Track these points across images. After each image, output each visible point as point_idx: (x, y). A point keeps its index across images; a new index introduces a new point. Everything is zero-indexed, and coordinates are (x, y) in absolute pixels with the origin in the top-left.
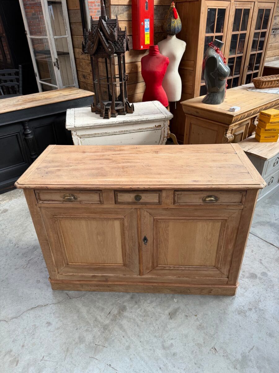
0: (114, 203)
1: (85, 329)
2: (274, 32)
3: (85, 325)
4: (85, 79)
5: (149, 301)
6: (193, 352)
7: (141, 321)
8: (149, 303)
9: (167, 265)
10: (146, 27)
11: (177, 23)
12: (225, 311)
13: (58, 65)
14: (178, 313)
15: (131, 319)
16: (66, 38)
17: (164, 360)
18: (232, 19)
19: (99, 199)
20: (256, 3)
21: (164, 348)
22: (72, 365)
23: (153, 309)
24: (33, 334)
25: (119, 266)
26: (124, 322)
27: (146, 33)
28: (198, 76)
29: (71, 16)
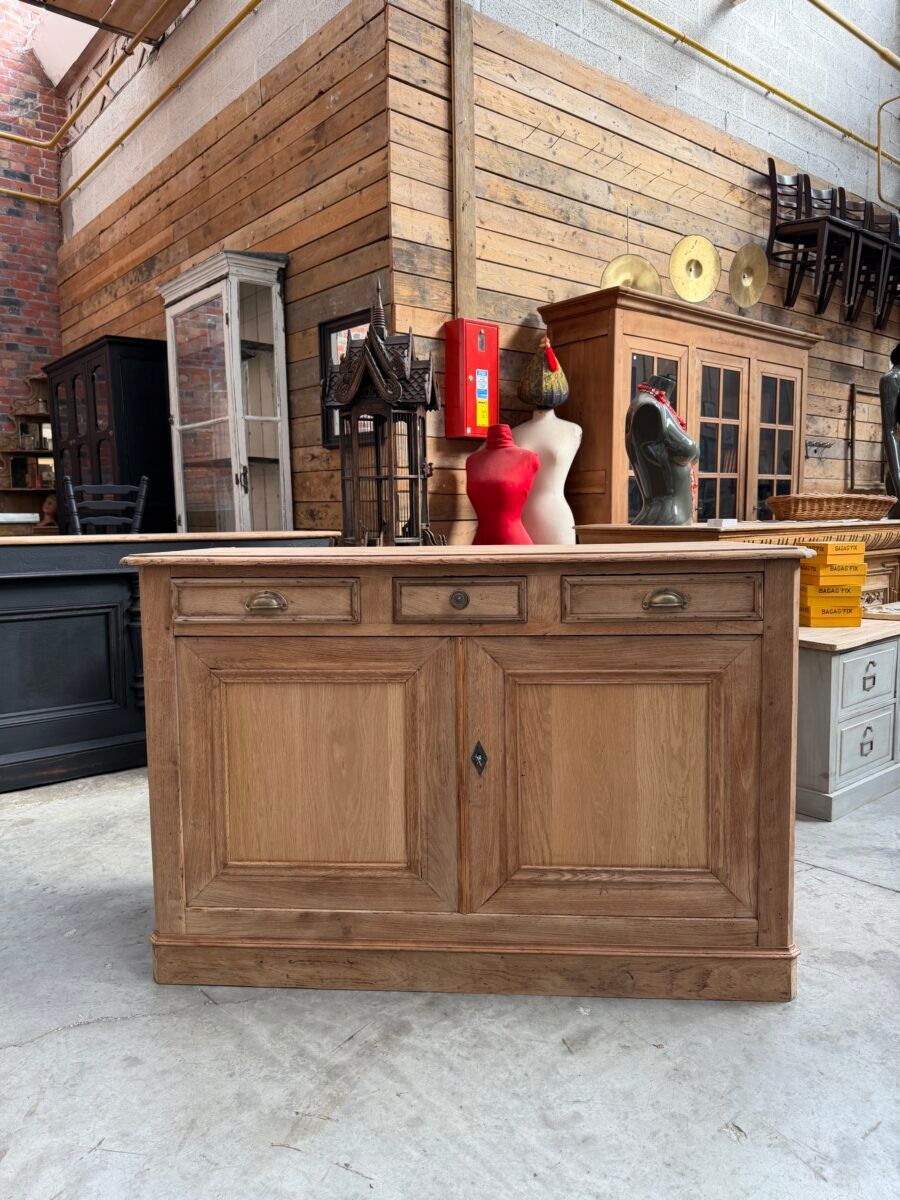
0: (391, 620)
1: (262, 1074)
2: (816, 451)
3: (260, 1065)
4: (314, 520)
5: (490, 1012)
6: (654, 1134)
7: (463, 1057)
8: (493, 1017)
9: (551, 864)
10: (478, 386)
11: (556, 381)
12: (761, 1037)
13: (246, 483)
14: (593, 1040)
15: (426, 1052)
16: (275, 423)
17: (551, 1154)
18: (696, 387)
19: (349, 608)
20: (754, 362)
21: (547, 1123)
22: (204, 1163)
23: (504, 1030)
24: (72, 1086)
25: (394, 870)
26: (403, 1061)
27: (479, 399)
28: (619, 510)
29: (293, 375)
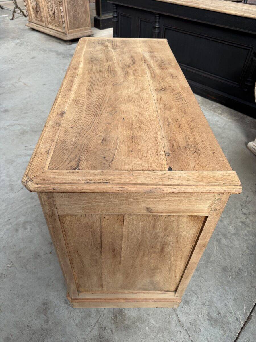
12: (51, 286)
